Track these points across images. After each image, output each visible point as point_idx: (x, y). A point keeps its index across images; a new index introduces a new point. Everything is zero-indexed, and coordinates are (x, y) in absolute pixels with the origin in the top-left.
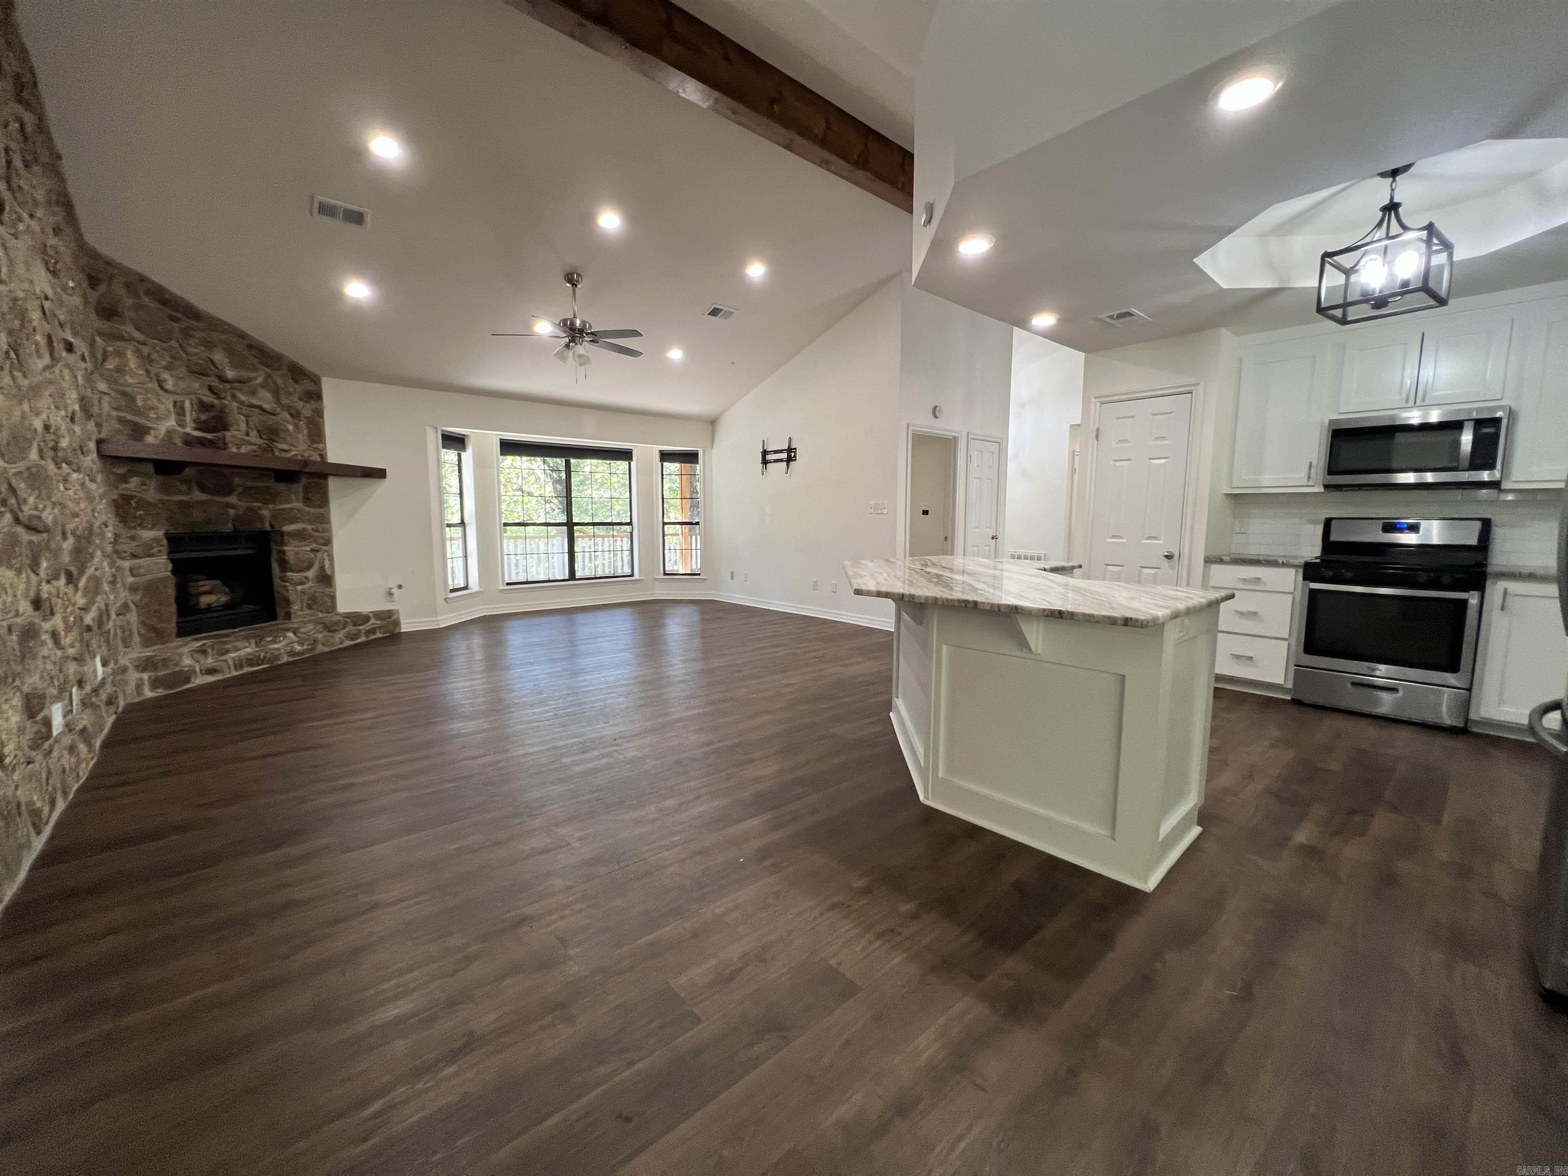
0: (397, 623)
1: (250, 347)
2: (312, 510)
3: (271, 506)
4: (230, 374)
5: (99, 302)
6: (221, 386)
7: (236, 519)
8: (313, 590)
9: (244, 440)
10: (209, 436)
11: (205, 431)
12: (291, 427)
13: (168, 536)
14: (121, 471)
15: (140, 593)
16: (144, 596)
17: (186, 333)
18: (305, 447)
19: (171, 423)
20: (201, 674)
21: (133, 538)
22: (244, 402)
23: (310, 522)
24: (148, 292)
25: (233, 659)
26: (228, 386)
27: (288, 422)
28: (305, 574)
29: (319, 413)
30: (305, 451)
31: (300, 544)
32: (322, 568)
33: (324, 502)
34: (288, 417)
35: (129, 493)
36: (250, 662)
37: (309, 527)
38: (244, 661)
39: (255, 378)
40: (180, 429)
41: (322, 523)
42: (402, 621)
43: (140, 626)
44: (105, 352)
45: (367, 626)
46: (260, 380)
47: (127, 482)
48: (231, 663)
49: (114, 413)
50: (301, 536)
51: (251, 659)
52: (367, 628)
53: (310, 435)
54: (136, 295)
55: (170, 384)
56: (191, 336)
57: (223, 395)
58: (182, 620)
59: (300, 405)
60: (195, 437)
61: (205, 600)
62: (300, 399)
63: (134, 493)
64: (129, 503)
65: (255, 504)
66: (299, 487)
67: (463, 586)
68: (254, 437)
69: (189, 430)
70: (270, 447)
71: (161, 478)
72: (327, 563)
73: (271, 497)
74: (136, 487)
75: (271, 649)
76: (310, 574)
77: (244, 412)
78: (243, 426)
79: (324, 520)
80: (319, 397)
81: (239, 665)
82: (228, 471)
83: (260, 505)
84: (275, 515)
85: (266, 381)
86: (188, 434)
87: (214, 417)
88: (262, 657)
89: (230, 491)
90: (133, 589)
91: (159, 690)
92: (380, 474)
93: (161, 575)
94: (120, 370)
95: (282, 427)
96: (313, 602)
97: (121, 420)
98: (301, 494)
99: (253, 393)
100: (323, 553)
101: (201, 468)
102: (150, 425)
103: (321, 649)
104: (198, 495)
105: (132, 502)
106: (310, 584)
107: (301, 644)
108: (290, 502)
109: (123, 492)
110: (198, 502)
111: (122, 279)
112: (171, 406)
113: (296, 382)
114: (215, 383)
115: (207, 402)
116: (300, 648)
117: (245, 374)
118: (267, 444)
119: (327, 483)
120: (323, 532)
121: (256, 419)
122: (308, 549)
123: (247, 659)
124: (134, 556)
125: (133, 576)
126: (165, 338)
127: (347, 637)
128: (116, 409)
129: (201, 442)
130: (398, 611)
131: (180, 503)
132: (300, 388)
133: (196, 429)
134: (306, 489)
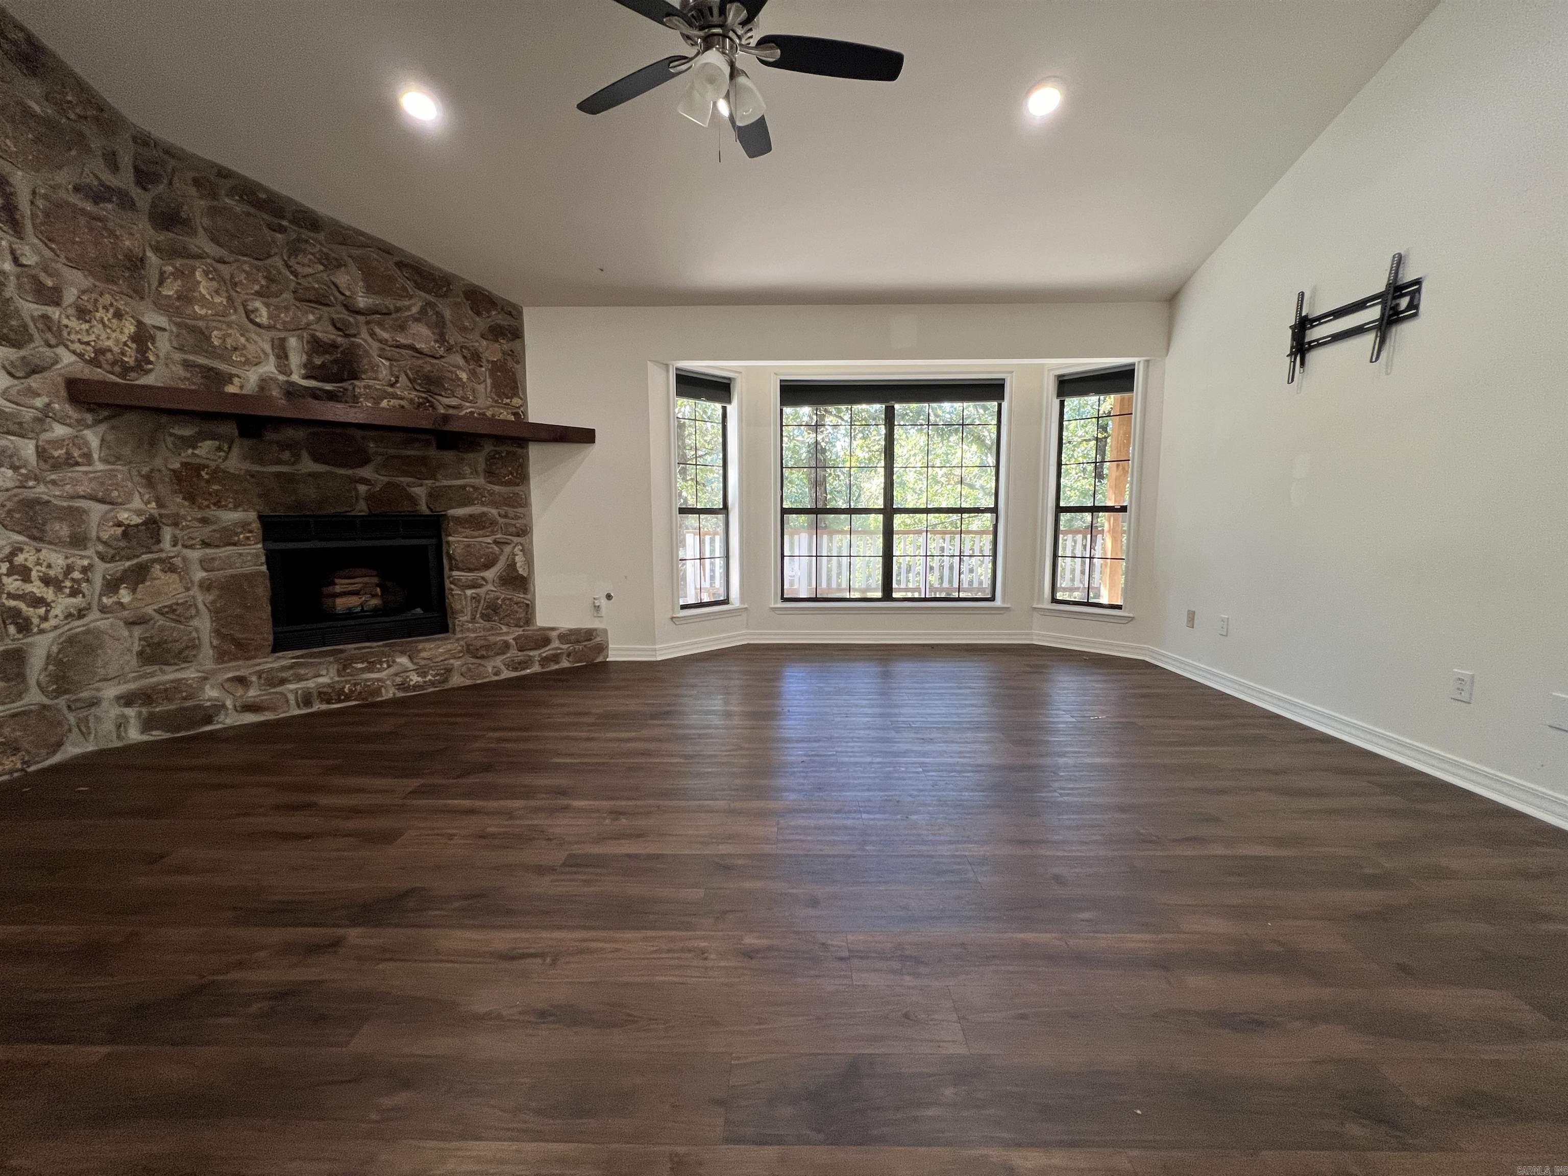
0: (602, 648)
1: (400, 265)
2: (497, 488)
3: (429, 482)
4: (362, 302)
5: (154, 205)
6: (351, 319)
7: (369, 498)
8: (492, 595)
9: (385, 391)
10: (328, 387)
11: (323, 381)
12: (464, 376)
13: (261, 517)
14: (187, 432)
15: (215, 592)
16: (220, 597)
17: (295, 248)
18: (489, 402)
19: (269, 368)
20: (237, 711)
21: (204, 521)
22: (386, 340)
23: (494, 504)
24: (231, 193)
25: (295, 692)
26: (361, 319)
27: (459, 368)
28: (482, 574)
29: (518, 357)
30: (488, 408)
31: (476, 533)
32: (512, 566)
33: (521, 477)
34: (461, 362)
35: (198, 461)
36: (325, 697)
37: (494, 512)
38: (315, 695)
39: (408, 308)
40: (281, 378)
41: (514, 507)
42: (610, 646)
43: (213, 635)
44: (162, 273)
45: (546, 652)
46: (415, 310)
47: (194, 448)
48: (291, 697)
49: (178, 356)
50: (477, 523)
51: (325, 693)
52: (544, 655)
53: (496, 386)
54: (214, 196)
55: (263, 316)
56: (304, 251)
57: (352, 331)
58: (279, 629)
59: (482, 345)
60: (305, 387)
61: (342, 604)
62: (483, 336)
63: (207, 462)
64: (199, 476)
65: (402, 479)
66: (479, 458)
67: (722, 598)
68: (403, 389)
69: (295, 378)
70: (429, 401)
71: (247, 442)
72: (520, 560)
73: (430, 471)
74: (208, 453)
75: (367, 680)
76: (490, 574)
77: (389, 354)
78: (384, 373)
79: (520, 502)
80: (516, 334)
81: (307, 700)
82: (358, 434)
83: (410, 479)
84: (433, 495)
85: (423, 311)
86: (292, 384)
87: (335, 361)
88: (346, 690)
89: (365, 462)
90: (206, 586)
91: (154, 733)
92: (586, 436)
93: (248, 569)
94: (185, 298)
95: (449, 375)
96: (492, 612)
97: (186, 364)
98: (481, 467)
99: (402, 328)
100: (514, 547)
101: (315, 430)
102: (234, 371)
103: (456, 680)
104: (308, 465)
105: (203, 473)
106: (490, 587)
107: (423, 674)
108: (460, 476)
109: (188, 460)
110: (310, 475)
111: (190, 175)
112: (267, 347)
113: (478, 314)
114: (345, 315)
115: (325, 340)
116: (419, 679)
117: (389, 303)
118: (426, 398)
119: (528, 453)
120: (517, 517)
121: (408, 361)
122: (489, 540)
123: (320, 693)
124: (206, 544)
125: (206, 570)
126: (260, 253)
127: (507, 666)
128: (181, 349)
129: (315, 394)
130: (605, 631)
131: (278, 475)
132: (482, 323)
133: (306, 377)
134: (491, 459)
